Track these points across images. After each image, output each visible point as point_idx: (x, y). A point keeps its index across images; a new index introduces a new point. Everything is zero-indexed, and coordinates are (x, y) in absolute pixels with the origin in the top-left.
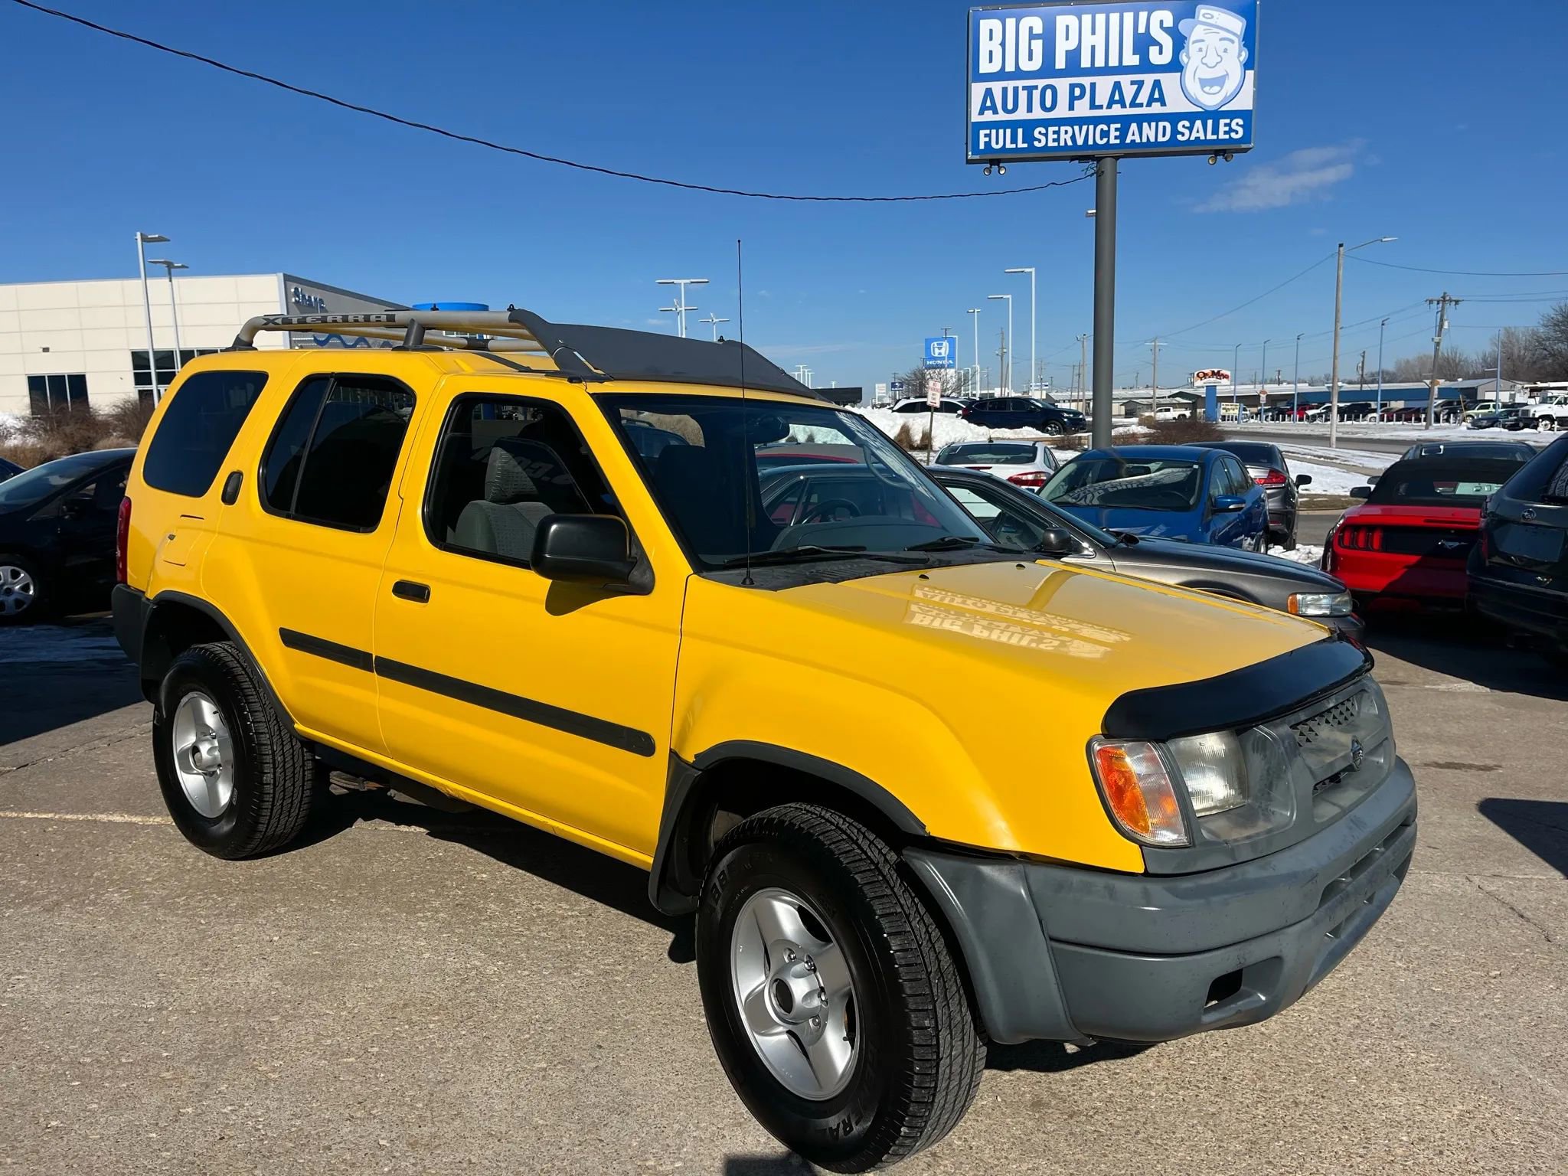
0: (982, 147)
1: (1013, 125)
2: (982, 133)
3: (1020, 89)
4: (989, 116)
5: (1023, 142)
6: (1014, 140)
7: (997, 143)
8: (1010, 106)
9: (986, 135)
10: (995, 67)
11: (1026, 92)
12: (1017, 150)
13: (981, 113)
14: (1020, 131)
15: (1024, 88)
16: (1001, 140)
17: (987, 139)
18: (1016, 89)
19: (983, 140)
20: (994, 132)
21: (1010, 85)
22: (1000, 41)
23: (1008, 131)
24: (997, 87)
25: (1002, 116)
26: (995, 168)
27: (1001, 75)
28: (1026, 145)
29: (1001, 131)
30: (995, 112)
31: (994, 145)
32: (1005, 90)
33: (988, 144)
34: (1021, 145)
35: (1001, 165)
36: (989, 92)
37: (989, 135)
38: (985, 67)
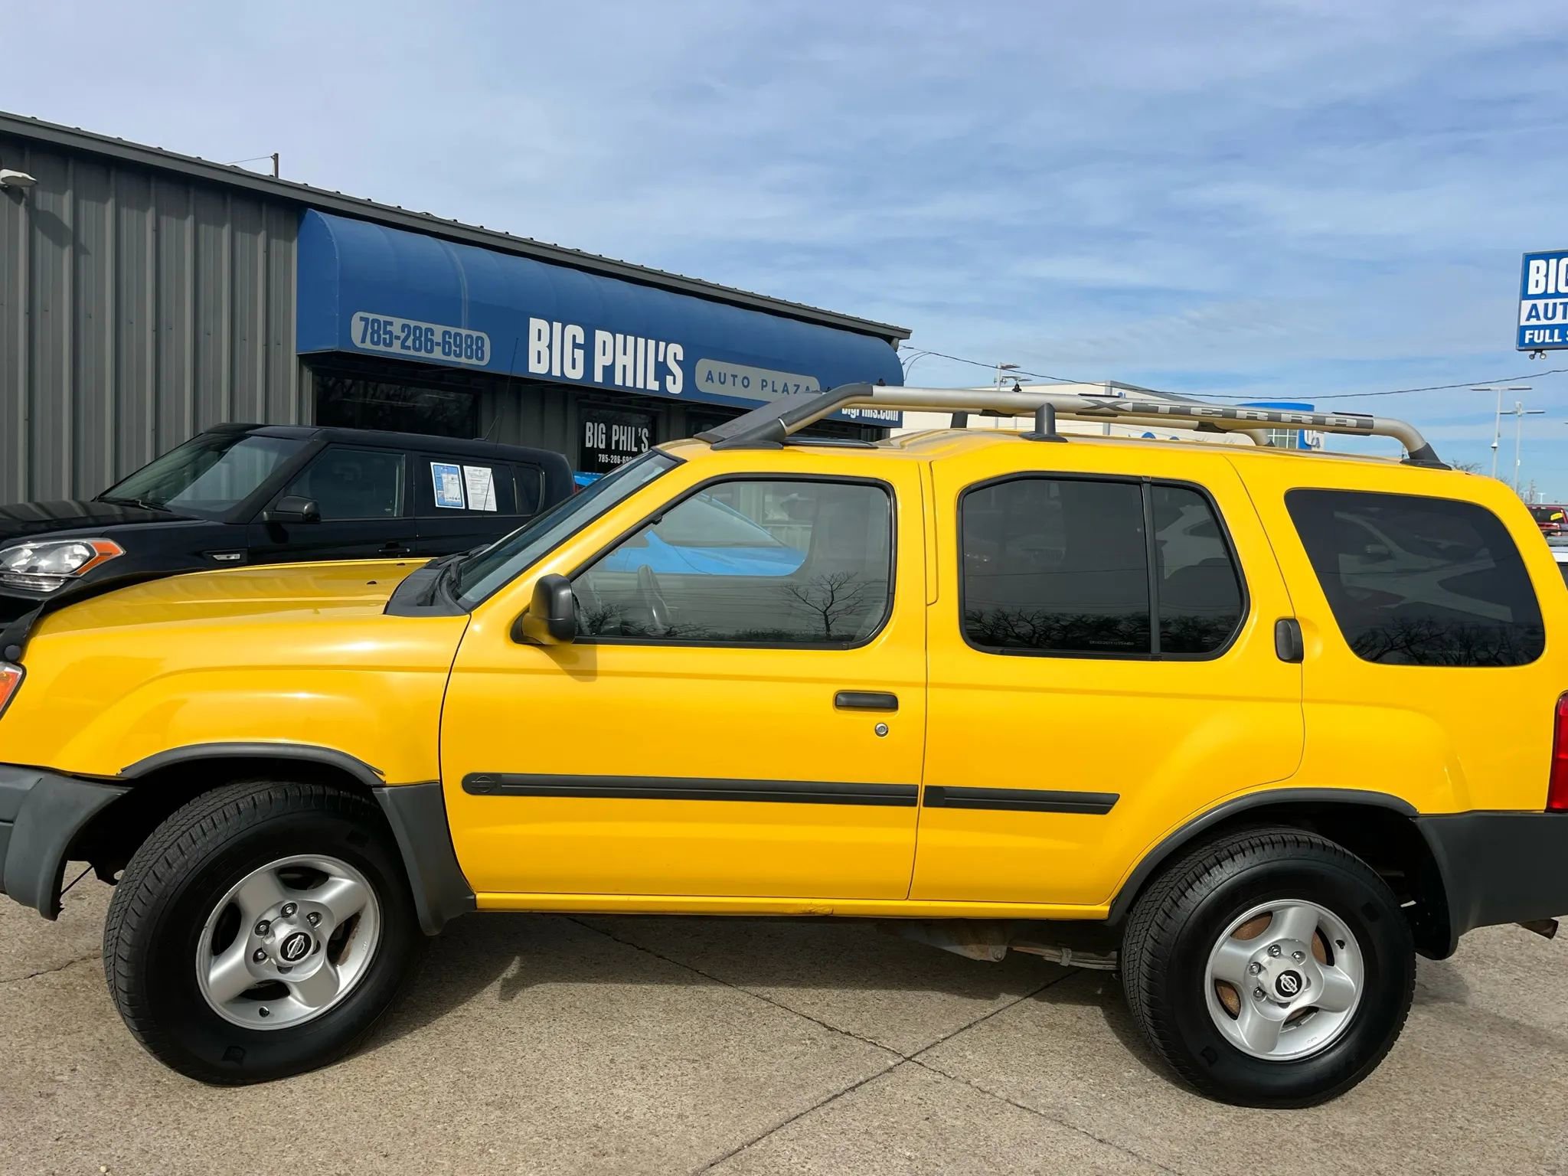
0: (1527, 341)
1: (1552, 328)
2: (1528, 332)
3: (1558, 304)
4: (1533, 322)
5: (1559, 338)
6: (1552, 336)
7: (1539, 339)
8: (1550, 315)
9: (1530, 334)
10: (1540, 290)
11: (1562, 306)
12: (1553, 343)
13: (1528, 319)
14: (1556, 332)
15: (1561, 304)
16: (1541, 337)
17: (1531, 337)
18: (1555, 305)
19: (1528, 337)
20: (1536, 332)
21: (1551, 302)
22: (1545, 272)
23: (1548, 332)
24: (1540, 304)
25: (1543, 322)
26: (1539, 354)
27: (1545, 295)
28: (1560, 340)
29: (1542, 332)
30: (1538, 319)
31: (1536, 340)
32: (1546, 305)
33: (1531, 340)
34: (1556, 339)
35: (1544, 352)
36: (1534, 307)
37: (1533, 334)
38: (1532, 290)
